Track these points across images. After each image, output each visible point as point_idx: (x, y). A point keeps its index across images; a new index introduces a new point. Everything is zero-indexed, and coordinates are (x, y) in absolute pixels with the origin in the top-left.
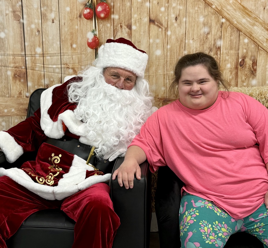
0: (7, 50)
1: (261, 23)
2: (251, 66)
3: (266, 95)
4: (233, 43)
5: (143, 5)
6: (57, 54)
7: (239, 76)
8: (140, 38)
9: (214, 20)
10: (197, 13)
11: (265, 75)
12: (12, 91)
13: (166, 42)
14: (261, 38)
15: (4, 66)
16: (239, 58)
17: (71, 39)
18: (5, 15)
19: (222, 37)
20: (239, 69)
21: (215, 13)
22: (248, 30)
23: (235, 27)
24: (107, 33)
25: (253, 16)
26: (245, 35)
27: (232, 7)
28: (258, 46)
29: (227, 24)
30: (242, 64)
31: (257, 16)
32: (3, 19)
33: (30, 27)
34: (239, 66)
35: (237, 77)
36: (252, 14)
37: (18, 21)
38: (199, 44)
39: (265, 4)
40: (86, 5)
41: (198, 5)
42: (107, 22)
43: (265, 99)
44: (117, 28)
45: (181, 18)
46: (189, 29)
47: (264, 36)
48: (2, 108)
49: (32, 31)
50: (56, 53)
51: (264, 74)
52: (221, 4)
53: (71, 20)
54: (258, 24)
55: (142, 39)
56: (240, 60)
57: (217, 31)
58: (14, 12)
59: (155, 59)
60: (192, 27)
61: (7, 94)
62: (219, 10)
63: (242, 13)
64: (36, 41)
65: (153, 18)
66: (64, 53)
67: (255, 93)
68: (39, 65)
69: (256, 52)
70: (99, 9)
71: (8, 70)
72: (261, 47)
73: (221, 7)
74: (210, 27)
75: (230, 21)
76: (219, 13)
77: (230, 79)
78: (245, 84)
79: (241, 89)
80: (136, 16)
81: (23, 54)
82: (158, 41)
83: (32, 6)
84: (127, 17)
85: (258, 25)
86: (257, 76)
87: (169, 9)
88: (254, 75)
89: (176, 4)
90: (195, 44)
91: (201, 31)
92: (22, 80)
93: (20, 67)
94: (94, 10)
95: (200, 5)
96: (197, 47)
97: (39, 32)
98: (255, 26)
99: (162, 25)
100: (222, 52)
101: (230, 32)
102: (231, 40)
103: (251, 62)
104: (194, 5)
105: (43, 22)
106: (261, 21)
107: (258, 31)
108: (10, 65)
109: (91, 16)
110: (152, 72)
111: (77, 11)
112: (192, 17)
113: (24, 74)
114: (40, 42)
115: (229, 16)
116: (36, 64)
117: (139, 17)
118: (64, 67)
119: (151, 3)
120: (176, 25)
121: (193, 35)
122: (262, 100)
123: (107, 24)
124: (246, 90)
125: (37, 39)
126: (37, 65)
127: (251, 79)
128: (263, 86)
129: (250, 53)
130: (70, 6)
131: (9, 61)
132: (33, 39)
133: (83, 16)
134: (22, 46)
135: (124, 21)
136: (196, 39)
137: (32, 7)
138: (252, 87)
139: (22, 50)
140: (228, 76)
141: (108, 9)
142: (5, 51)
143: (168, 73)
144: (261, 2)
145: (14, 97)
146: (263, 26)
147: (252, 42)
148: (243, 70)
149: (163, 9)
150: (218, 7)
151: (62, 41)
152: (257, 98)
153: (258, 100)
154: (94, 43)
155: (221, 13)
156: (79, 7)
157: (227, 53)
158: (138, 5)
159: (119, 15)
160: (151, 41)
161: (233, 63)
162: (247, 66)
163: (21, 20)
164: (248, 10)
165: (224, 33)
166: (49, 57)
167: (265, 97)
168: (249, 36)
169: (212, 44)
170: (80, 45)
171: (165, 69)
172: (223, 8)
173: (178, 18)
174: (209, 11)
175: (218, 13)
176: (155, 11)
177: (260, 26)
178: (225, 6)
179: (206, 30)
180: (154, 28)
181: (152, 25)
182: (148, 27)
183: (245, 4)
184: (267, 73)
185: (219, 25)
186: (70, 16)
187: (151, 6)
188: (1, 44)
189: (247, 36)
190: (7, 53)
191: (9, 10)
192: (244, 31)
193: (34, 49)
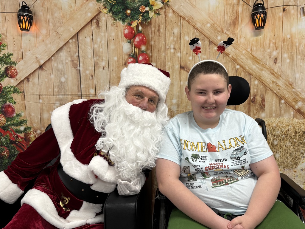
0: (67, 91)
1: (267, 69)
2: (261, 102)
7: (251, 110)
8: (173, 81)
9: (231, 67)
14: (268, 80)
16: (251, 96)
18: (65, 63)
20: (251, 105)
21: (232, 61)
22: (258, 75)
23: (247, 72)
25: (262, 63)
26: (255, 78)
27: (245, 56)
28: (265, 86)
29: (241, 69)
30: (254, 101)
31: (264, 63)
32: (64, 67)
33: (85, 73)
34: (251, 102)
36: (260, 62)
37: (76, 68)
39: (271, 53)
40: (130, 55)
43: (272, 128)
47: (271, 79)
49: (87, 76)
51: (271, 108)
52: (236, 54)
53: (118, 67)
54: (265, 69)
55: (175, 82)
56: (252, 98)
58: (72, 61)
62: (235, 59)
63: (253, 61)
64: (90, 84)
65: (183, 65)
69: (264, 91)
70: (141, 58)
72: (268, 88)
73: (236, 56)
75: (244, 67)
80: (169, 63)
81: (79, 94)
83: (87, 56)
86: (266, 110)
87: (195, 58)
88: (263, 109)
89: (201, 54)
94: (136, 59)
97: (93, 76)
98: (263, 71)
103: (261, 99)
104: (215, 55)
105: (96, 69)
106: (268, 67)
107: (266, 74)
110: (183, 107)
111: (123, 60)
114: (93, 85)
115: (242, 63)
117: (172, 65)
119: (181, 54)
125: (91, 82)
127: (261, 112)
128: (270, 118)
129: (260, 92)
130: (118, 56)
131: (68, 100)
132: (87, 82)
134: (78, 88)
137: (87, 57)
139: (78, 92)
141: (147, 58)
142: (65, 92)
144: (267, 52)
146: (269, 71)
147: (261, 84)
148: (254, 105)
149: (191, 58)
150: (233, 57)
151: (111, 84)
155: (236, 61)
156: (124, 57)
158: (171, 55)
159: (157, 63)
160: (182, 83)
162: (257, 102)
163: (78, 68)
164: (257, 59)
167: (272, 126)
168: (259, 79)
172: (238, 57)
174: (227, 59)
175: (234, 61)
176: (185, 60)
177: (267, 71)
180: (184, 73)
181: (182, 71)
182: (179, 73)
183: (255, 54)
184: (274, 108)
185: (234, 70)
186: (117, 64)
187: (181, 56)
188: (61, 86)
189: (257, 79)
190: (67, 93)
191: (68, 60)
192: (254, 75)
193: (89, 91)
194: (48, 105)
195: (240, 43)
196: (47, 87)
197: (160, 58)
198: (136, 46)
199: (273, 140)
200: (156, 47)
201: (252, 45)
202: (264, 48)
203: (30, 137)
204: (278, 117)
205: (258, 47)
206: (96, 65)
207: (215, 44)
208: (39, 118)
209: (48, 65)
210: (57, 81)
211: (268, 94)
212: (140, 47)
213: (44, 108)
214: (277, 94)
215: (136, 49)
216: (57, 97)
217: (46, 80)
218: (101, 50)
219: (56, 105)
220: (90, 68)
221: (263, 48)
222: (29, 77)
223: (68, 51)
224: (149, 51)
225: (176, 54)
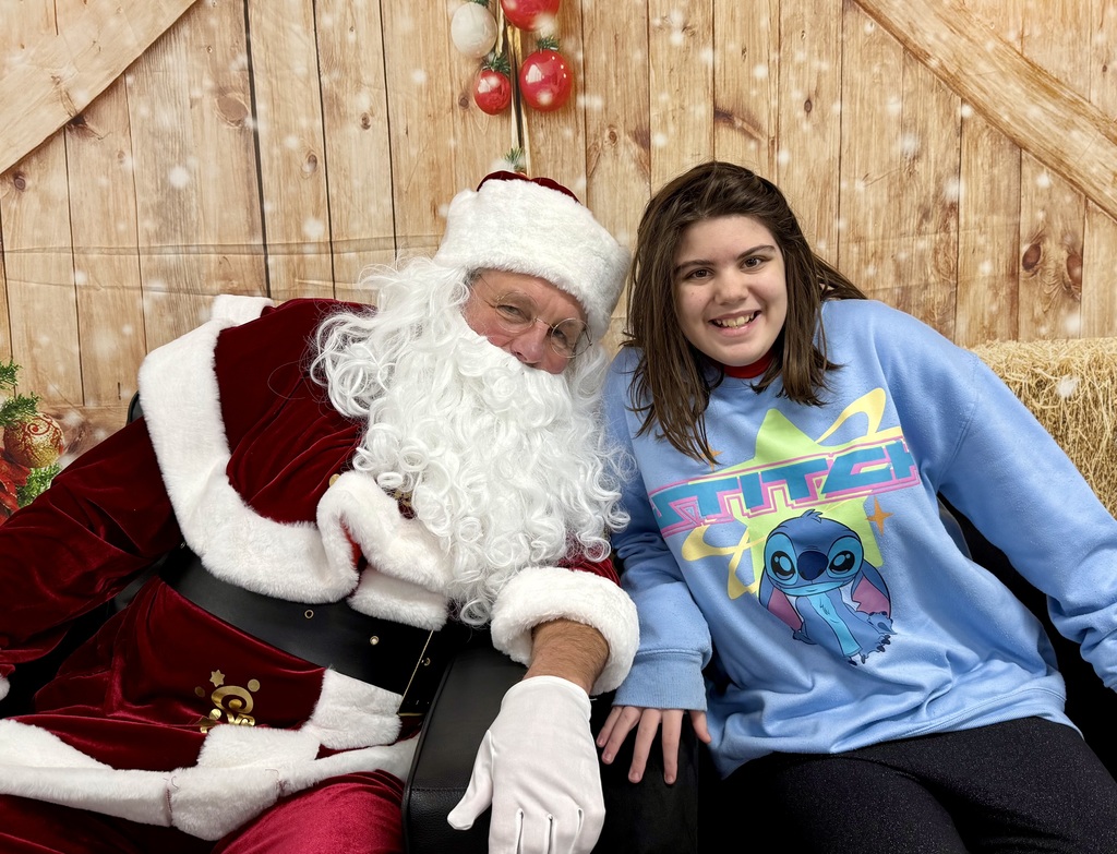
0: (197, 232)
1: (1093, 119)
2: (1065, 266)
4: (999, 189)
5: (690, 57)
6: (382, 242)
7: (1023, 304)
9: (936, 110)
10: (878, 86)
11: (1112, 298)
14: (1094, 170)
15: (188, 292)
16: (1022, 240)
17: (432, 187)
18: (189, 103)
19: (963, 168)
20: (1022, 279)
21: (940, 84)
22: (1050, 146)
23: (1004, 133)
24: (562, 160)
25: (1067, 94)
26: (1040, 159)
27: (994, 65)
28: (1084, 197)
29: (978, 123)
30: (1033, 261)
31: (1079, 96)
32: (182, 118)
33: (280, 144)
34: (1021, 267)
35: (1015, 305)
36: (1062, 90)
37: (237, 125)
38: (885, 195)
39: (1108, 52)
40: (484, 61)
41: (882, 56)
42: (562, 123)
43: (1112, 379)
44: (600, 144)
45: (825, 103)
46: (853, 141)
47: (1107, 165)
49: (288, 158)
50: (377, 239)
51: (1108, 293)
52: (957, 53)
53: (433, 117)
54: (1084, 122)
56: (1025, 248)
57: (947, 148)
58: (221, 91)
60: (861, 133)
62: (952, 76)
63: (1027, 85)
64: (303, 197)
65: (725, 102)
66: (406, 237)
67: (1077, 361)
68: (315, 282)
69: (1079, 218)
70: (534, 74)
71: (200, 305)
72: (1095, 202)
73: (956, 63)
74: (923, 135)
75: (990, 113)
76: (950, 84)
77: (991, 315)
78: (1043, 330)
79: (1030, 348)
80: (664, 97)
81: (256, 243)
83: (289, 67)
85: (1085, 127)
86: (1085, 302)
87: (781, 73)
88: (1073, 297)
89: (806, 54)
90: (871, 193)
91: (894, 149)
93: (247, 291)
94: (513, 79)
95: (888, 56)
96: (880, 205)
97: (316, 161)
98: (1072, 128)
99: (758, 127)
100: (962, 220)
101: (989, 154)
102: (992, 180)
103: (1064, 255)
104: (869, 57)
105: (329, 127)
106: (1094, 112)
107: (1086, 145)
108: (209, 287)
109: (503, 101)
111: (452, 83)
112: (862, 100)
114: (318, 198)
115: (983, 94)
116: (304, 281)
117: (677, 102)
119: (718, 51)
120: (806, 127)
121: (866, 161)
122: (1103, 384)
123: (562, 128)
124: (1050, 349)
125: (308, 186)
126: (311, 282)
127: (1063, 312)
128: (1103, 336)
129: (1061, 224)
130: (428, 65)
131: (205, 271)
132: (292, 189)
133: (473, 103)
134: (251, 216)
135: (622, 118)
136: (875, 177)
137: (287, 72)
138: (1068, 339)
139: (252, 231)
140: (984, 305)
141: (565, 76)
142: (190, 234)
144: (1094, 45)
146: (1099, 130)
147: (1066, 185)
148: (1036, 281)
149: (761, 72)
150: (946, 66)
151: (400, 194)
152: (1086, 377)
153: (1087, 384)
155: (958, 84)
156: (460, 70)
157: (979, 224)
158: (671, 60)
159: (607, 96)
161: (1002, 259)
162: (1048, 267)
163: (249, 121)
164: (1047, 77)
165: (968, 155)
166: (353, 254)
167: (1111, 372)
168: (1055, 165)
169: (929, 193)
172: (965, 69)
173: (814, 103)
174: (920, 76)
175: (948, 85)
176: (733, 80)
177: (1092, 128)
178: (970, 62)
179: (910, 144)
180: (730, 139)
181: (723, 131)
182: (710, 138)
183: (1037, 55)
185: (950, 128)
186: (426, 103)
187: (718, 62)
188: (172, 209)
189: (1045, 163)
190: (198, 241)
191: (201, 85)
192: (1035, 146)
193: (299, 227)
194: (114, 297)
195: (975, 5)
196: (106, 214)
197: (621, 70)
198: (512, 19)
200: (602, 22)
201: (1026, 12)
202: (1079, 28)
203: (29, 447)
205: (1051, 22)
206: (331, 106)
207: (865, 10)
208: (72, 355)
209: (110, 112)
210: (150, 186)
212: (530, 23)
213: (97, 309)
215: (513, 34)
216: (155, 256)
217: (103, 181)
218: (351, 37)
219: (151, 293)
220: (304, 122)
221: (1074, 26)
222: (22, 169)
223: (200, 47)
224: (574, 39)
225: (694, 52)
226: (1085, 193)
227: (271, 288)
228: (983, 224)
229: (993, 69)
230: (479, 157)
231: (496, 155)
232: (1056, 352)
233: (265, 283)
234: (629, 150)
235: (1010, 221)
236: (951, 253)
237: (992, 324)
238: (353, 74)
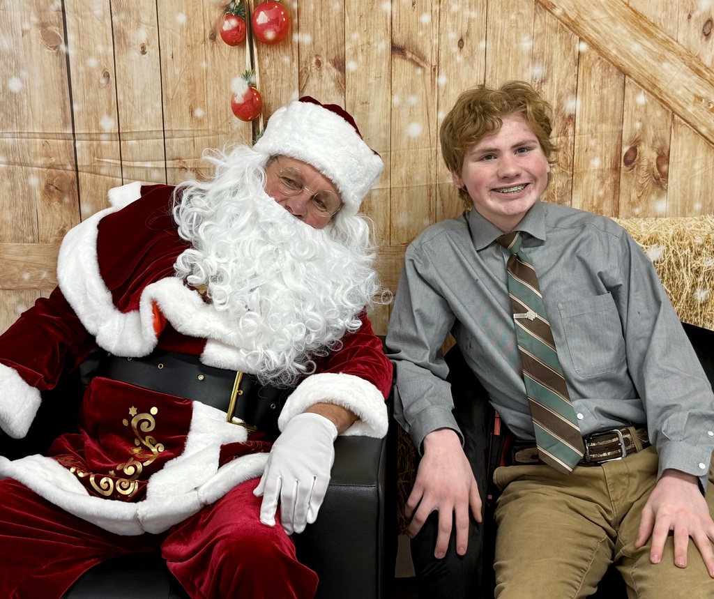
0: (27, 123)
1: (679, 54)
2: (655, 164)
3: (692, 239)
4: (607, 105)
5: (375, 7)
6: (154, 134)
7: (623, 191)
8: (368, 93)
9: (559, 46)
10: (515, 29)
11: (692, 189)
12: (41, 227)
13: (434, 103)
14: (679, 92)
15: (21, 164)
16: (624, 143)
17: (190, 96)
18: (21, 33)
19: (580, 89)
20: (622, 172)
21: (562, 27)
22: (646, 73)
23: (612, 63)
24: (282, 79)
25: (661, 35)
26: (639, 83)
27: (607, 13)
28: (671, 112)
29: (592, 56)
30: (632, 159)
31: (669, 36)
32: (16, 43)
33: (84, 64)
34: (623, 163)
35: (617, 192)
36: (657, 32)
37: (54, 49)
39: (692, 3)
40: (227, 8)
41: (518, 6)
42: (282, 53)
43: (691, 248)
44: (309, 68)
45: (474, 41)
46: (495, 69)
47: (690, 89)
48: (16, 270)
49: (89, 74)
50: (151, 132)
51: (689, 184)
52: (577, 4)
53: (191, 47)
54: (673, 57)
55: (373, 96)
56: (625, 149)
57: (567, 74)
58: (43, 26)
59: (406, 146)
60: (501, 63)
61: (28, 236)
62: (573, 21)
63: (632, 28)
64: (100, 100)
65: (399, 40)
66: (172, 130)
67: (664, 234)
68: (109, 160)
69: (667, 128)
70: (262, 18)
71: (29, 174)
72: (680, 117)
73: (575, 11)
74: (549, 65)
75: (601, 48)
76: (571, 27)
77: (599, 198)
78: (637, 211)
79: (627, 224)
80: (356, 36)
81: (68, 132)
82: (413, 100)
83: (90, 10)
84: (334, 40)
85: (673, 60)
86: (670, 191)
87: (441, 19)
88: (661, 186)
89: (460, 5)
91: (525, 75)
92: (67, 200)
93: (62, 165)
94: (247, 21)
95: (523, 7)
97: (109, 76)
98: (664, 61)
99: (423, 59)
100: (577, 128)
101: (600, 78)
102: (602, 98)
103: (655, 155)
104: (508, 7)
105: (118, 53)
106: (681, 49)
107: (674, 73)
108: (35, 162)
109: (240, 37)
110: (399, 179)
111: (204, 23)
113: (72, 183)
114: (110, 102)
115: (597, 34)
116: (101, 160)
117: (365, 40)
118: (172, 166)
119: (395, 4)
120: (459, 59)
122: (684, 252)
123: (282, 56)
124: (642, 225)
125: (103, 94)
126: (105, 160)
127: (653, 197)
128: (685, 216)
129: (652, 132)
130: (188, 11)
131: (33, 150)
132: (92, 95)
133: (219, 37)
134: (64, 113)
135: (325, 50)
137: (88, 13)
138: (656, 217)
139: (65, 124)
140: (593, 190)
141: (284, 19)
142: (23, 124)
143: (441, 183)
145: (46, 243)
146: (685, 63)
147: (657, 103)
148: (633, 174)
149: (426, 19)
150: (568, 14)
151: (167, 100)
152: (670, 246)
153: (671, 251)
154: (248, 106)
155: (577, 27)
156: (210, 14)
157: (591, 131)
158: (361, 9)
159: (314, 34)
160: (396, 100)
161: (608, 157)
162: (643, 163)
163: (63, 47)
164: (646, 21)
165: (583, 80)
166: (134, 142)
167: (690, 244)
168: (650, 88)
170: (213, 111)
171: (432, 172)
172: (583, 16)
173: (465, 41)
174: (547, 22)
175: (570, 28)
176: (406, 24)
177: (678, 61)
178: (587, 11)
179: (538, 71)
180: (403, 67)
181: (398, 60)
182: (389, 66)
183: (639, 4)
184: (697, 183)
185: (570, 59)
186: (186, 38)
187: (394, 11)
188: (10, 107)
189: (643, 87)
190: (28, 130)
191: (29, 20)
192: (636, 74)
193: (97, 121)
199: (693, 286)
204: (710, 214)
206: (120, 38)
211: (680, 137)
214: (711, 139)
225: (377, 4)
226: (672, 109)
227: (78, 164)
228: (594, 131)
229: (605, 16)
230: (223, 75)
231: (235, 74)
232: (647, 227)
233: (74, 160)
234: (330, 72)
235: (615, 129)
236: (569, 152)
237: (599, 205)
238: (135, 16)
